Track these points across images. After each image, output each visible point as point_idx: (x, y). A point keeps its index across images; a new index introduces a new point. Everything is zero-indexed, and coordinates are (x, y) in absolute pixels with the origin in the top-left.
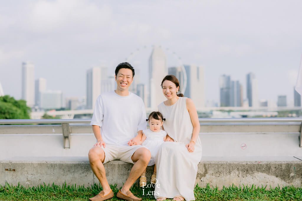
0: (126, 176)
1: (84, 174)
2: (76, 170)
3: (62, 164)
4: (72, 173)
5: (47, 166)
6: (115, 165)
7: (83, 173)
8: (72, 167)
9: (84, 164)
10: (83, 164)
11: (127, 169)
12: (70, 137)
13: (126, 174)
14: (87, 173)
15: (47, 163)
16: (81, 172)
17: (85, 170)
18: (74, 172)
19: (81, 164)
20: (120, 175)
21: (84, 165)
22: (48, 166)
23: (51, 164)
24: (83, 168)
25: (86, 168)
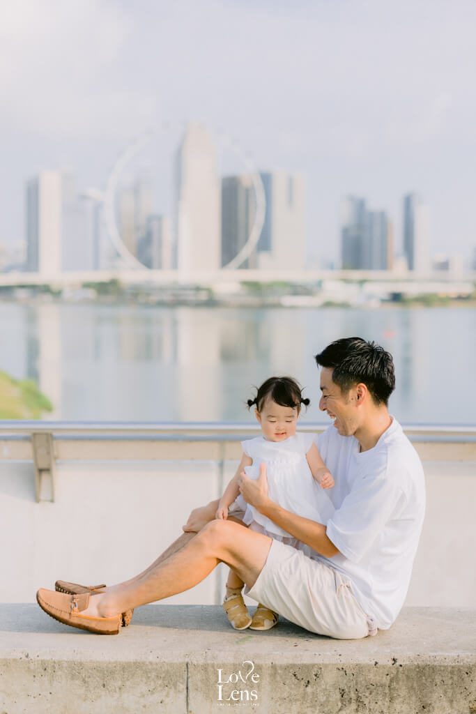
0: (298, 703)
1: (157, 697)
2: (128, 683)
3: (81, 664)
4: (115, 692)
5: (29, 668)
6: (261, 669)
7: (152, 692)
8: (112, 672)
9: (157, 664)
10: (151, 663)
11: (303, 682)
12: (54, 468)
13: (298, 697)
14: (165, 693)
15: (27, 656)
16: (143, 688)
17: (160, 682)
18: (120, 689)
19: (143, 663)
20: (277, 701)
21: (155, 666)
22: (32, 667)
23: (43, 662)
24: (153, 675)
25: (163, 675)
